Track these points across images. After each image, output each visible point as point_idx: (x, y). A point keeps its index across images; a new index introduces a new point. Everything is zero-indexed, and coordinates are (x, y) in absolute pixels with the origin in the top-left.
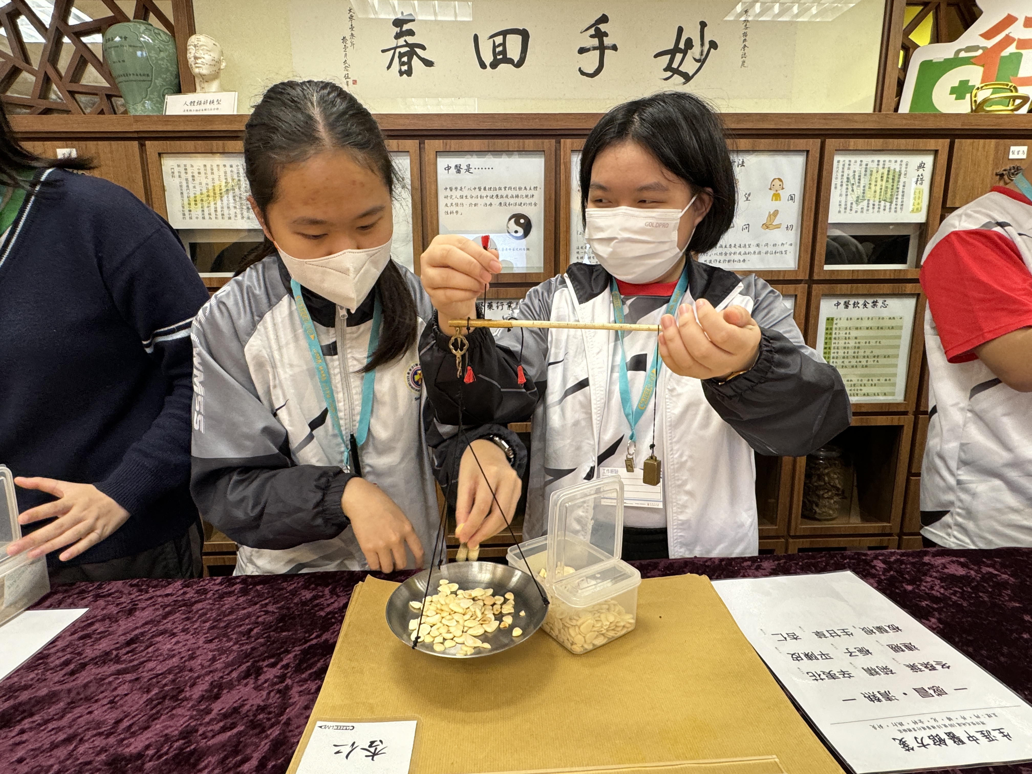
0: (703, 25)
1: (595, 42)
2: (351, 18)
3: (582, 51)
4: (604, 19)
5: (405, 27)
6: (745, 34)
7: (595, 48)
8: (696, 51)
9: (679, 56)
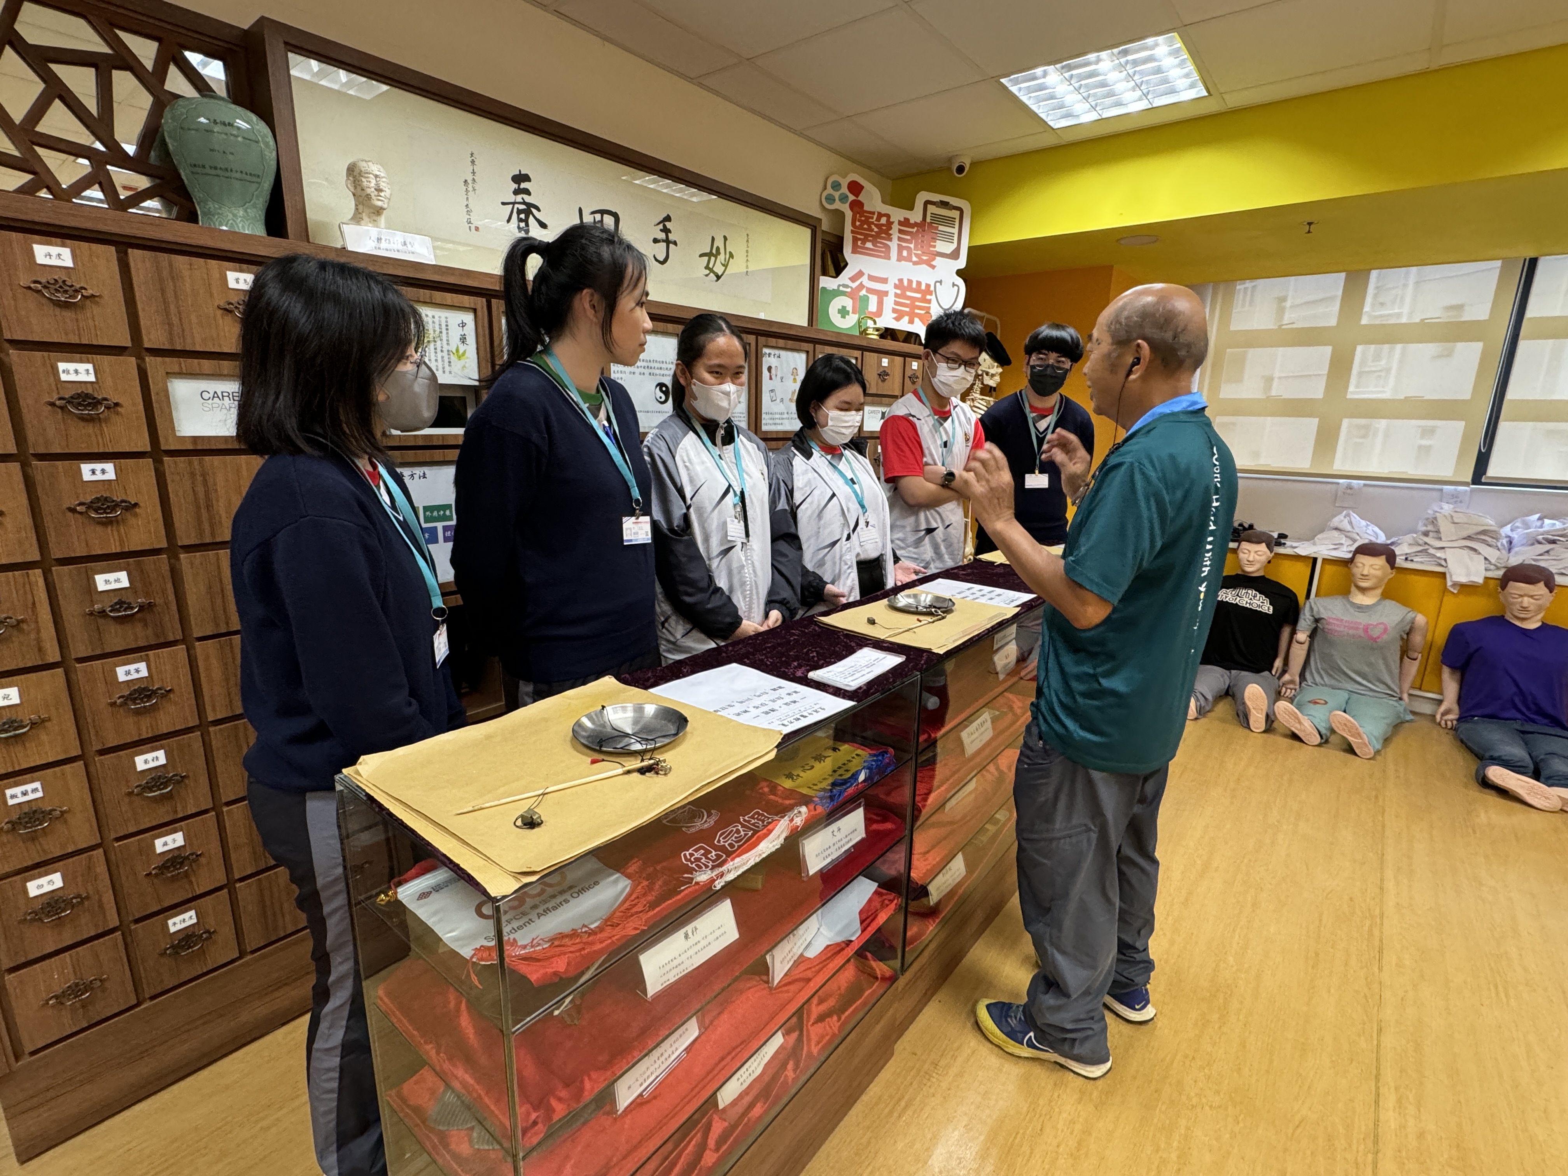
0: (725, 238)
1: (662, 236)
2: (473, 162)
3: (656, 241)
4: (668, 219)
5: (523, 185)
6: (747, 251)
7: (663, 241)
8: (721, 258)
9: (713, 259)
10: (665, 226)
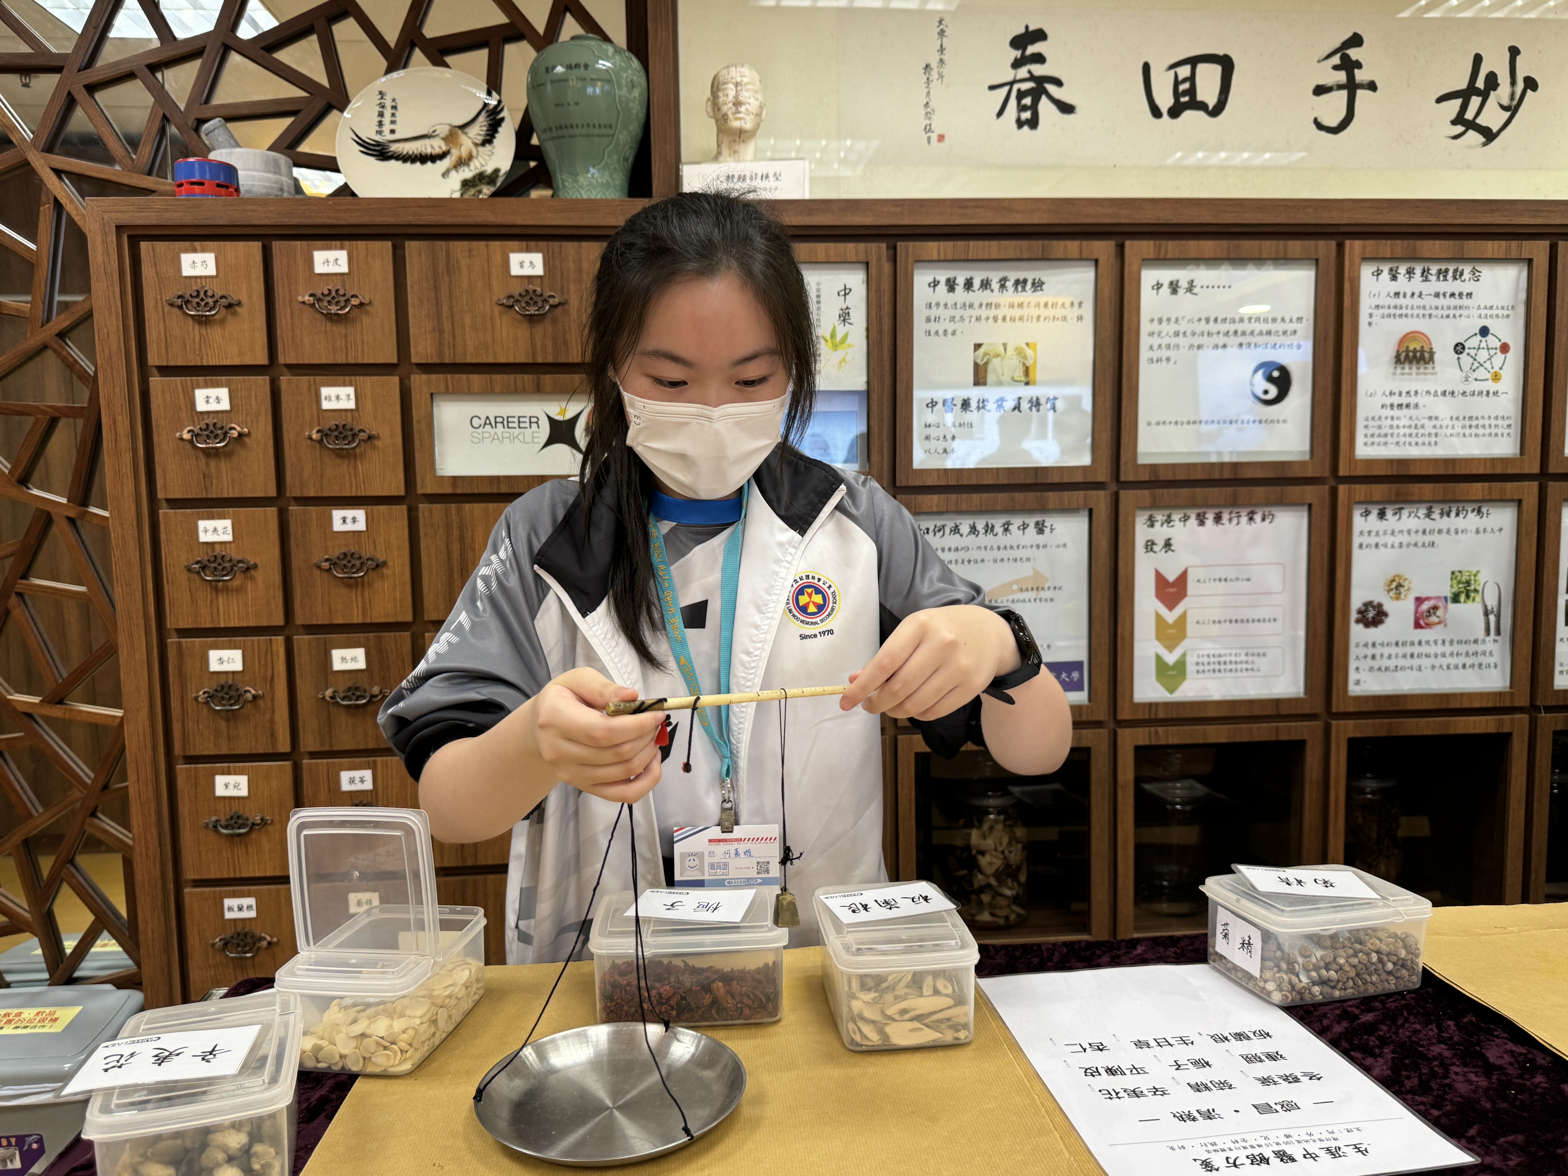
0: (1514, 52)
1: (1341, 77)
2: (942, 33)
3: (1320, 90)
4: (1356, 40)
5: (1031, 50)
7: (1340, 87)
8: (1503, 93)
9: (1475, 101)
10: (1345, 58)
